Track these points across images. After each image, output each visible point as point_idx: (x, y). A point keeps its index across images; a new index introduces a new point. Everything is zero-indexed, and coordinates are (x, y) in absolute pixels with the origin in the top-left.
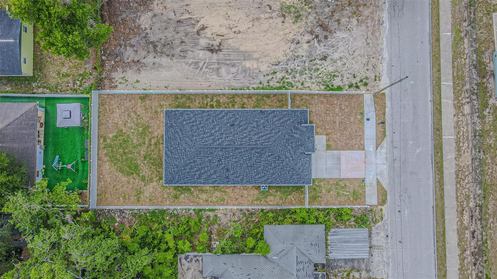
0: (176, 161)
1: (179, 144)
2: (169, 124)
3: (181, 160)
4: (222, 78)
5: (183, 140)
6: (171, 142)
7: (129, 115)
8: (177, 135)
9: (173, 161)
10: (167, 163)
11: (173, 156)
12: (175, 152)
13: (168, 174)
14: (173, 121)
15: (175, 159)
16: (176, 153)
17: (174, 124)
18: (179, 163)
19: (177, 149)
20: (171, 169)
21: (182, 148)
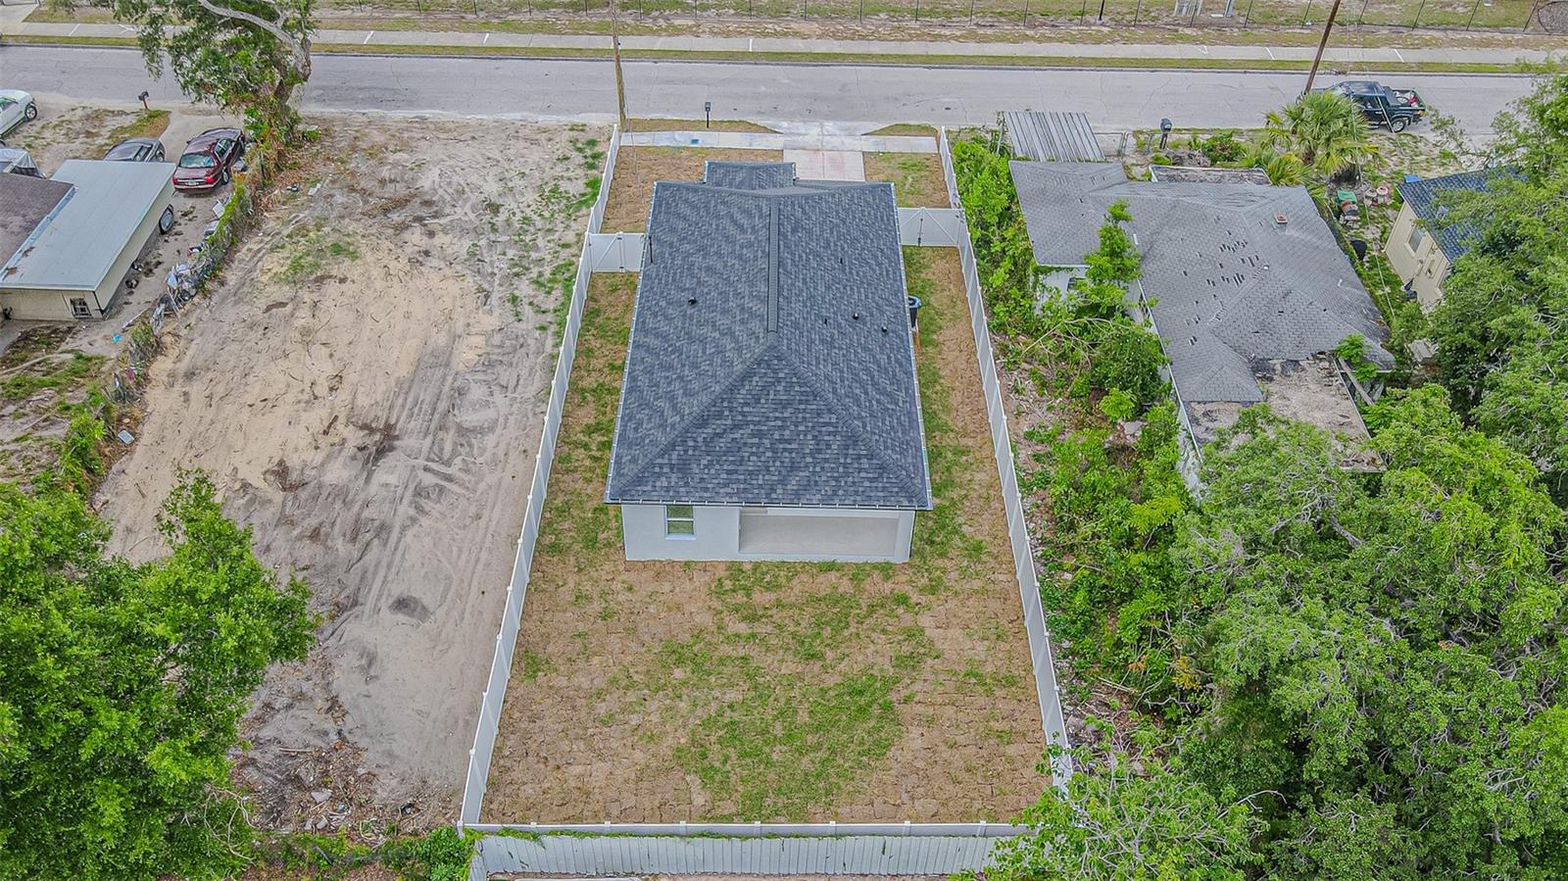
0: (828, 446)
1: (760, 435)
2: (674, 480)
3: (826, 424)
4: (501, 420)
5: (743, 414)
6: (751, 473)
7: (608, 721)
8: (722, 443)
9: (826, 460)
10: (835, 493)
11: (809, 460)
12: (791, 451)
13: (884, 489)
14: (659, 461)
15: (819, 451)
16: (793, 446)
17: (674, 456)
18: (834, 434)
19: (780, 441)
20: (860, 470)
21: (777, 418)
